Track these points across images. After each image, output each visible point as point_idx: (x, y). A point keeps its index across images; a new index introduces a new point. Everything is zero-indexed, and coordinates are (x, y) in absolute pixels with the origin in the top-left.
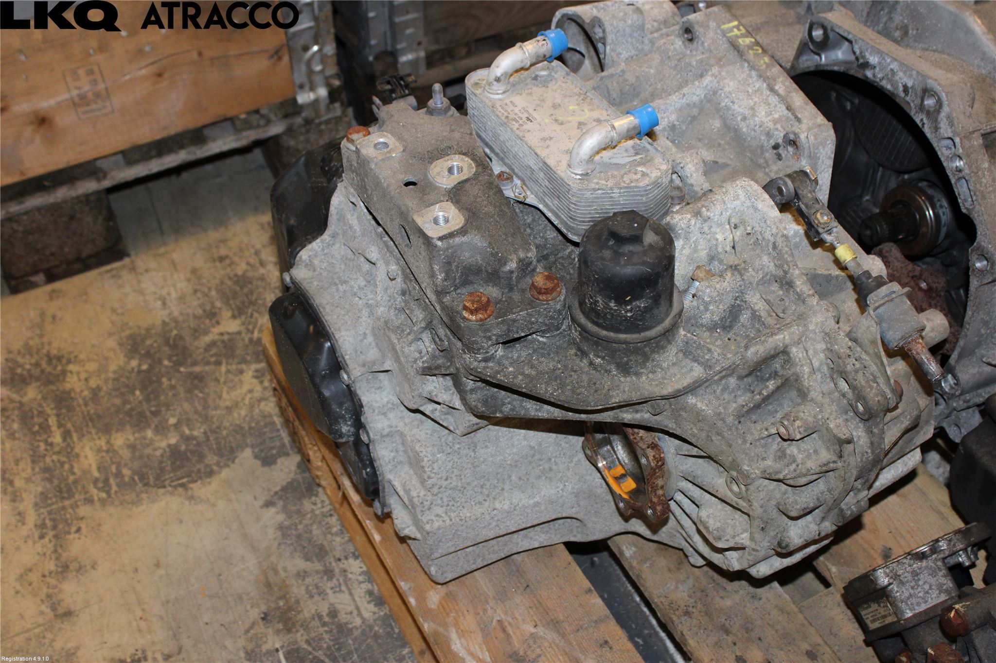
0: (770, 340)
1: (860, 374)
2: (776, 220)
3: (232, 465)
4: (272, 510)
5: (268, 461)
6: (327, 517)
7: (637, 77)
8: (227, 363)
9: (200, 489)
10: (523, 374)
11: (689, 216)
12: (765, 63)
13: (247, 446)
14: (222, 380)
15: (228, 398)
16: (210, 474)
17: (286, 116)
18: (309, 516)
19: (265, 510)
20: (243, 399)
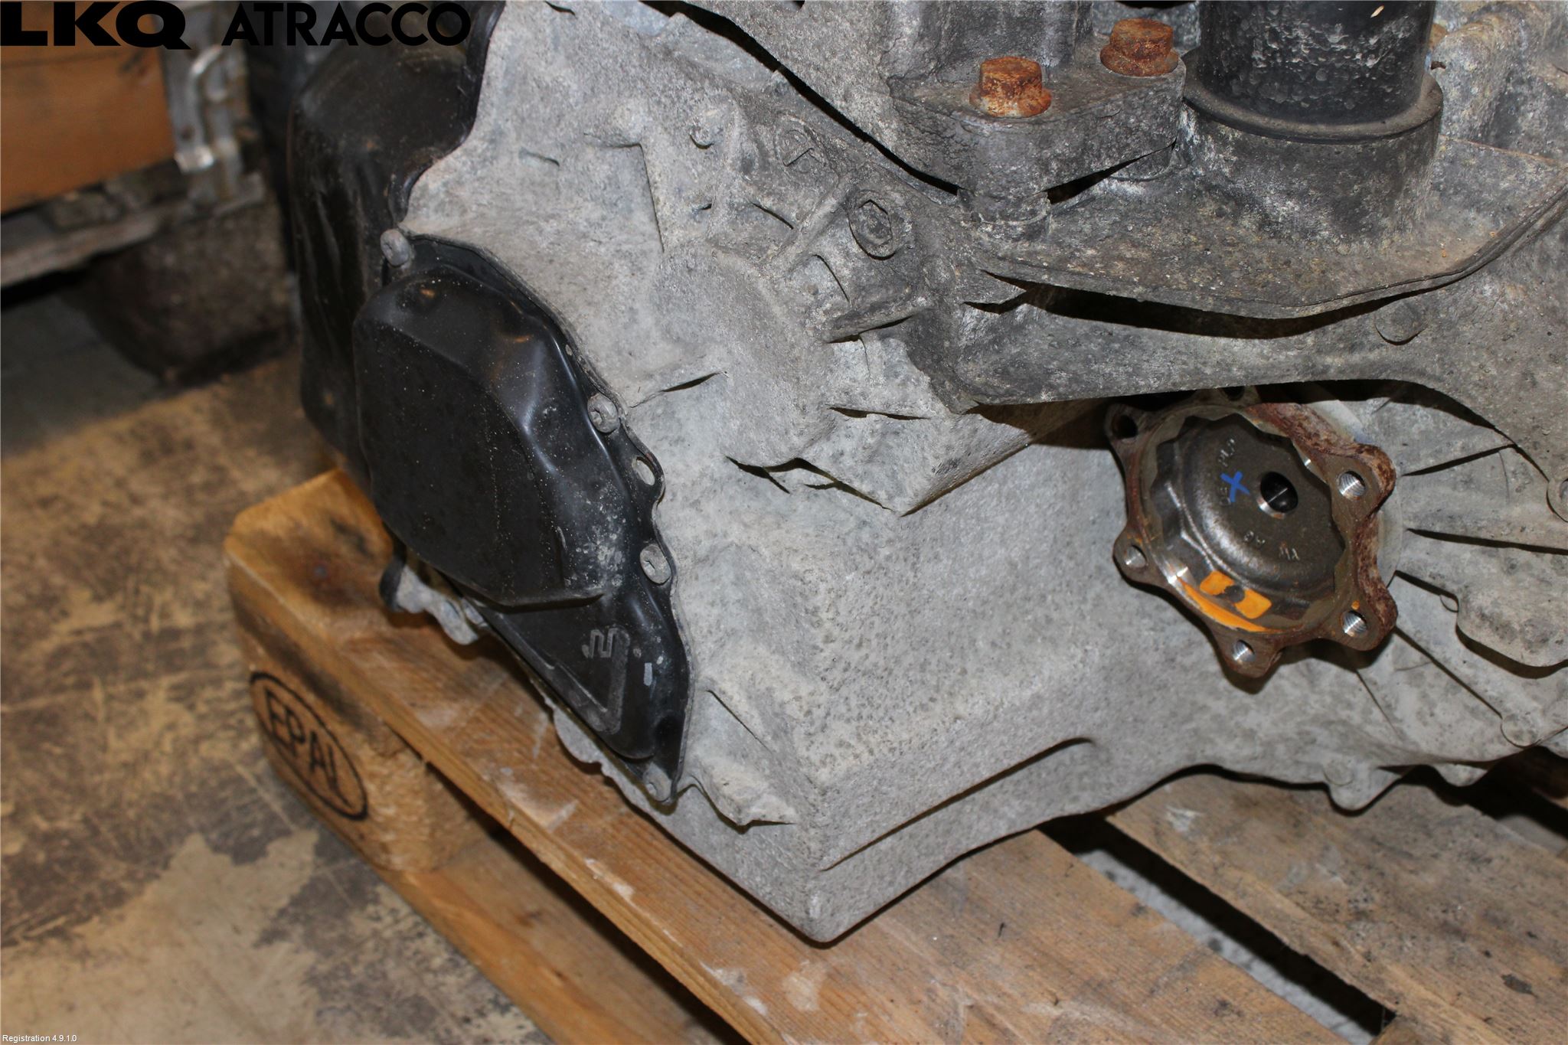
3: (165, 874)
4: (282, 948)
5: (246, 852)
6: (412, 939)
8: (104, 683)
9: (101, 933)
13: (190, 831)
14: (101, 715)
15: (120, 747)
16: (118, 898)
17: (158, 200)
18: (370, 945)
19: (264, 950)
20: (158, 744)
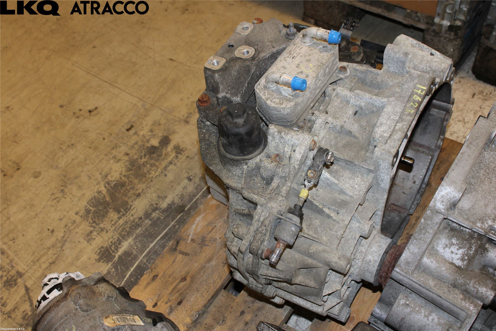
0: (252, 194)
1: (260, 235)
2: (296, 159)
7: (382, 81)
10: (204, 135)
11: (276, 130)
12: (410, 112)
